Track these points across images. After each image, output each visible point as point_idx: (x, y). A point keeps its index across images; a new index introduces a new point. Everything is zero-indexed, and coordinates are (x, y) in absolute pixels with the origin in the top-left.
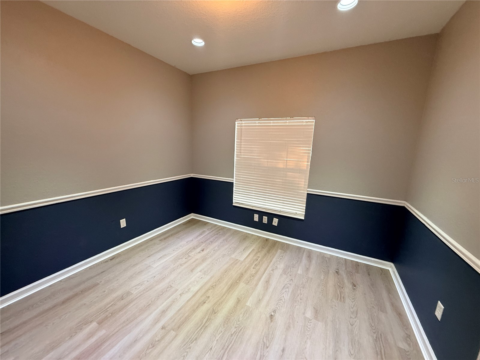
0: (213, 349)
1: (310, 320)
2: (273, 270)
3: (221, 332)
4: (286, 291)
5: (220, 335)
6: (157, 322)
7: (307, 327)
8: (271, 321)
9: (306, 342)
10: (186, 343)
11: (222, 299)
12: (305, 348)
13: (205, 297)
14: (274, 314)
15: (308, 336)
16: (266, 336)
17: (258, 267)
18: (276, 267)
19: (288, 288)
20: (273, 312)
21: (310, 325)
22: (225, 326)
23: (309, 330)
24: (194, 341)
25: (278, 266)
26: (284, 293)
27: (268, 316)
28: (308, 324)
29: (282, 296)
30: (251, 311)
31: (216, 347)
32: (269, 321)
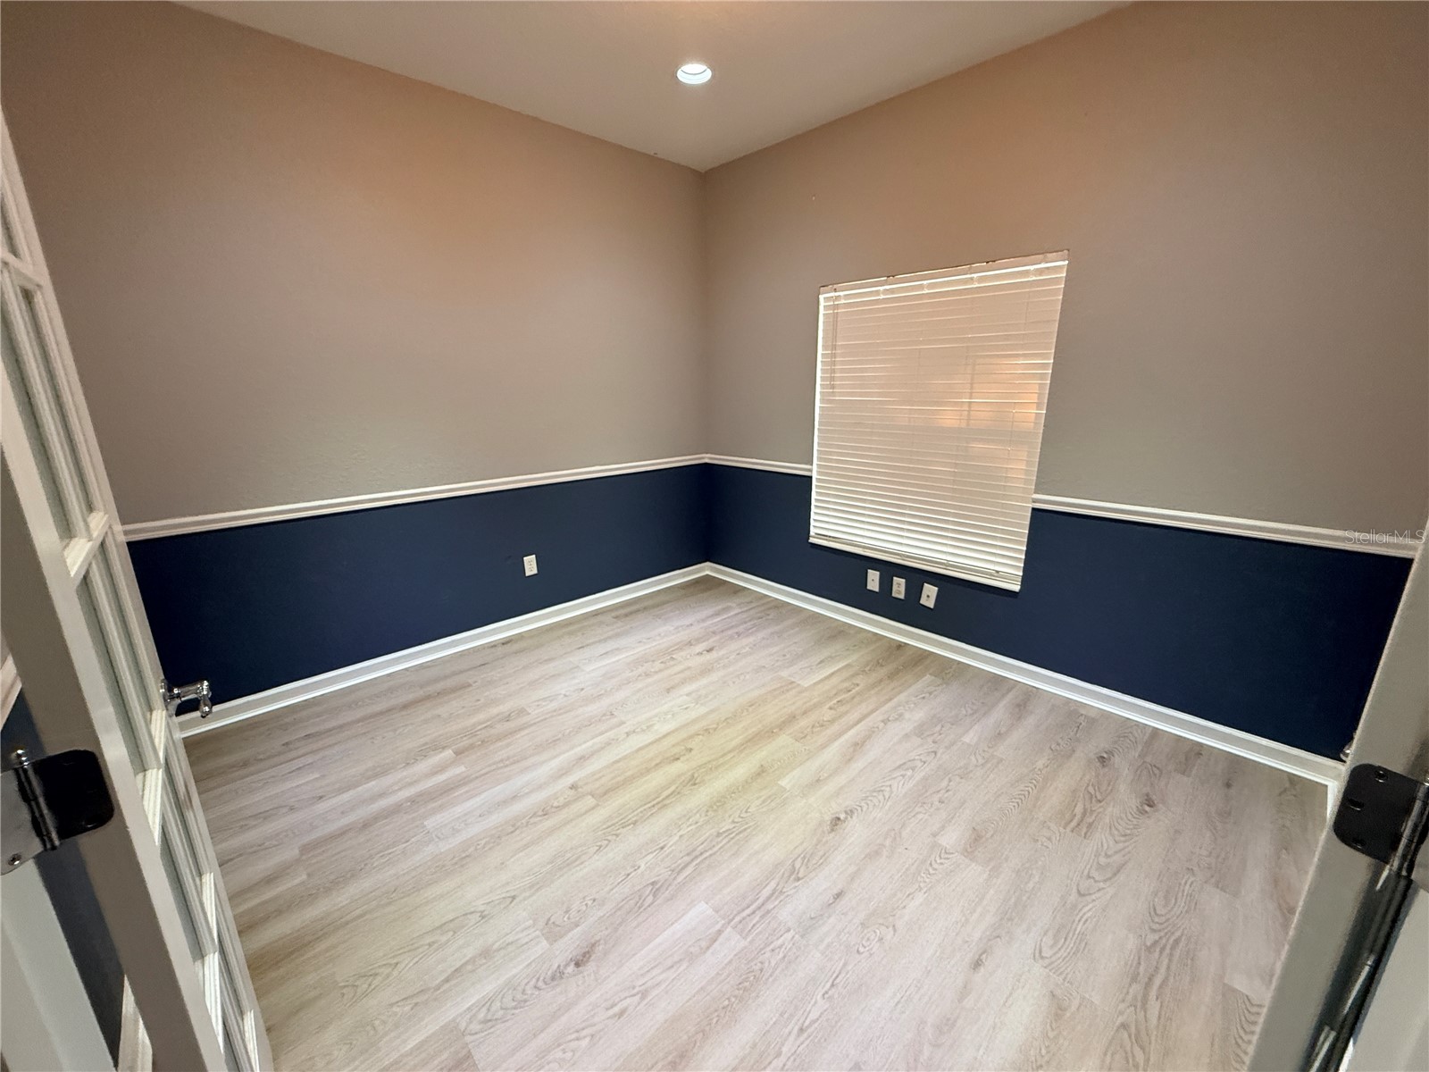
0: (666, 849)
1: (946, 853)
2: (885, 722)
3: (697, 823)
4: (903, 776)
5: (689, 829)
6: (563, 774)
7: (931, 864)
8: (832, 830)
9: (911, 896)
10: (612, 825)
11: (721, 761)
12: (902, 906)
13: (683, 748)
14: (846, 818)
15: (922, 885)
16: (804, 857)
17: (843, 709)
18: (901, 715)
19: (913, 769)
20: (846, 812)
21: (942, 864)
22: (709, 814)
23: (931, 871)
24: (629, 825)
25: (907, 715)
26: (895, 778)
27: (828, 818)
28: (936, 861)
29: (888, 783)
30: (787, 798)
31: (673, 847)
32: (827, 828)
